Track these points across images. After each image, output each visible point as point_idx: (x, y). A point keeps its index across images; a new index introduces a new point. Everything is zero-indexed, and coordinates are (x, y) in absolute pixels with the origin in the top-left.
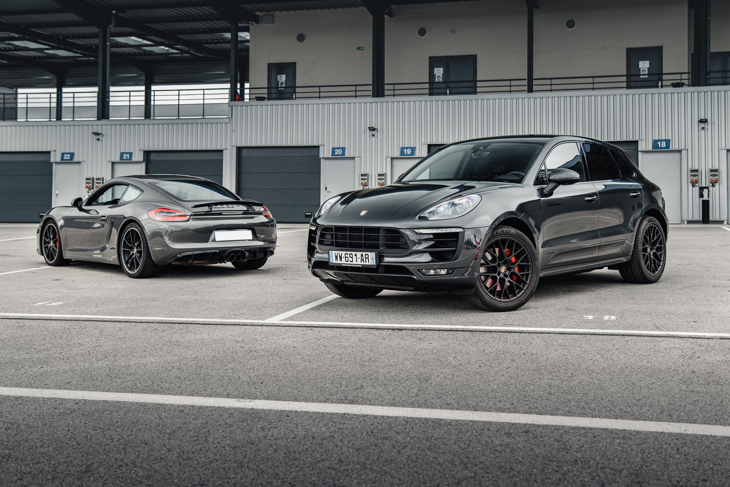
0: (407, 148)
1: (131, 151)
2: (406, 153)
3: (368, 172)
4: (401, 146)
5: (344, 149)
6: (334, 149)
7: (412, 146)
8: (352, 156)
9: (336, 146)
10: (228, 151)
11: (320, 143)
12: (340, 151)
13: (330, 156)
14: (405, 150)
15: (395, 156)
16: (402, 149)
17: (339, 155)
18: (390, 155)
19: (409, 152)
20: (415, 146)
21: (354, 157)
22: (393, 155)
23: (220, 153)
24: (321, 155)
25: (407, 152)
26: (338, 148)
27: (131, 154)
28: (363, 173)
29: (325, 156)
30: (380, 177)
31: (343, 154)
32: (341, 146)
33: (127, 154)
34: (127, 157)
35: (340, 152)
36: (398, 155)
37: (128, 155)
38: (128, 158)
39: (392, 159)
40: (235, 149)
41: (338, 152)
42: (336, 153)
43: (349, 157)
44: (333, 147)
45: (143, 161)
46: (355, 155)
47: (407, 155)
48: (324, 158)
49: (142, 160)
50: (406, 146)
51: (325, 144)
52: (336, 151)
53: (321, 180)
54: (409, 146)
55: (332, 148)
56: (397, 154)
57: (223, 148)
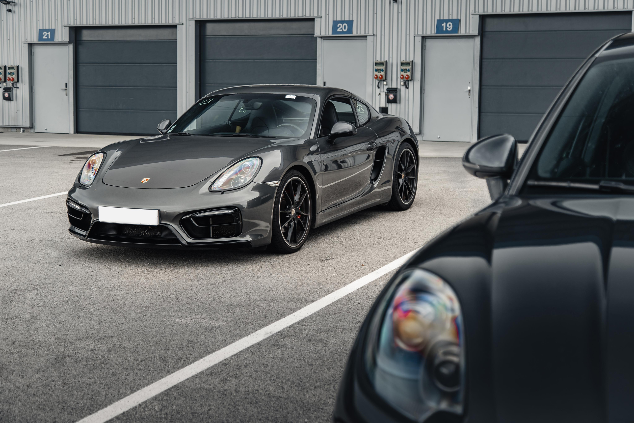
0: (447, 21)
1: (53, 28)
2: (444, 29)
3: (386, 59)
4: (437, 17)
5: (350, 23)
6: (335, 23)
7: (455, 17)
8: (363, 34)
9: (339, 19)
10: (184, 26)
11: (315, 14)
12: (345, 26)
13: (330, 34)
14: (444, 25)
15: (429, 33)
16: (440, 22)
17: (343, 32)
18: (420, 33)
19: (450, 26)
20: (459, 18)
21: (366, 36)
22: (425, 33)
23: (174, 29)
24: (317, 33)
25: (446, 27)
26: (342, 22)
27: (53, 31)
28: (379, 60)
29: (323, 34)
30: (404, 68)
31: (350, 30)
32: (347, 19)
33: (47, 32)
34: (47, 36)
35: (345, 29)
36: (433, 32)
37: (49, 33)
38: (49, 37)
39: (424, 38)
40: (193, 24)
41: (342, 28)
42: (339, 30)
43: (359, 35)
44: (335, 20)
45: (70, 43)
46: (367, 32)
47: (447, 32)
48: (321, 37)
49: (67, 40)
50: (446, 18)
51: (323, 15)
52: (338, 26)
53: (318, 71)
54: (450, 18)
55: (334, 22)
56: (430, 31)
57: (177, 21)
